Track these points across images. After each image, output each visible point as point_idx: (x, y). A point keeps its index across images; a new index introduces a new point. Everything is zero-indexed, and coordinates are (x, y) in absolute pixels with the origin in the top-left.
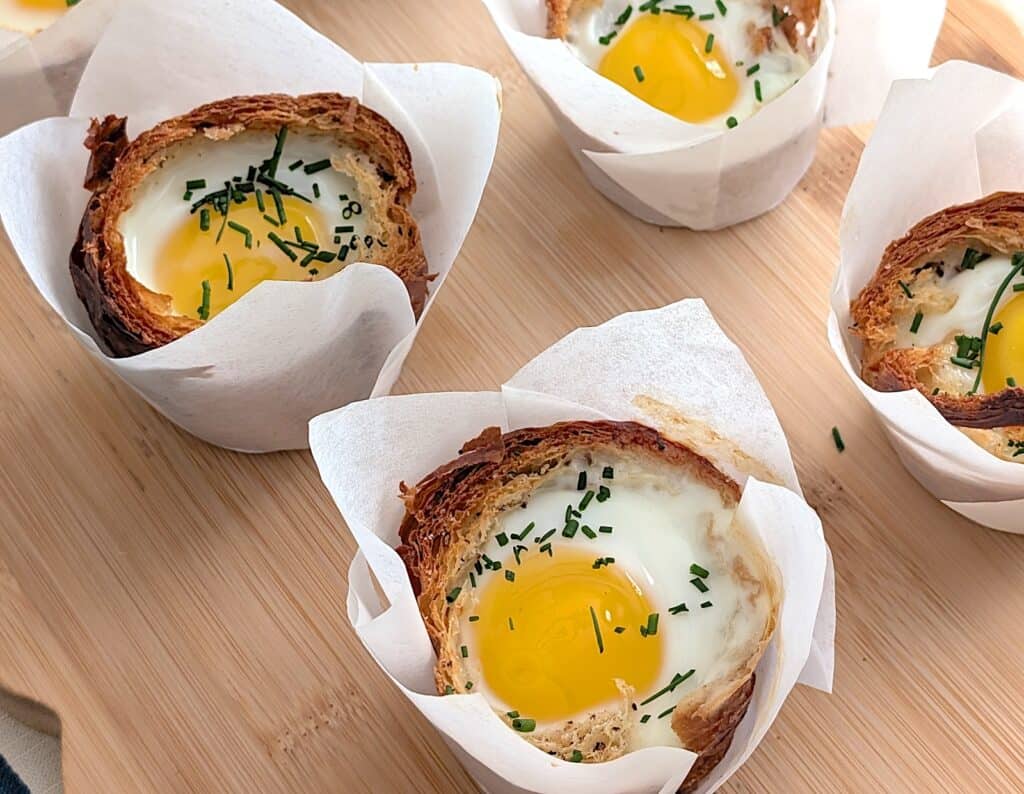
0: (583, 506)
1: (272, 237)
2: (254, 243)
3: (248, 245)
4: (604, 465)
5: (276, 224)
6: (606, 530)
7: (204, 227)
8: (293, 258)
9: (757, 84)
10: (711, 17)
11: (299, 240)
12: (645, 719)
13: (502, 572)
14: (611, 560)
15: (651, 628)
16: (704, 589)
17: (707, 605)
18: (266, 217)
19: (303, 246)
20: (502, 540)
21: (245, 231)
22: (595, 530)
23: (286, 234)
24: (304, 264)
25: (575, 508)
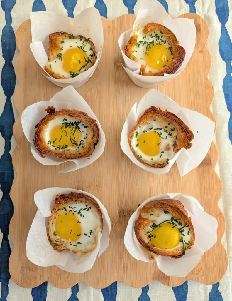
0: (84, 210)
1: (70, 137)
2: (67, 136)
3: (66, 136)
4: (91, 206)
5: (72, 134)
6: (84, 216)
7: (62, 128)
8: (71, 142)
9: (162, 155)
10: (163, 138)
11: (74, 139)
12: (71, 245)
13: (66, 212)
14: (80, 223)
15: (79, 235)
16: (91, 234)
17: (89, 236)
18: (71, 133)
19: (74, 141)
20: (70, 207)
21: (67, 133)
22: (82, 215)
23: (72, 137)
24: (73, 144)
25: (83, 209)
